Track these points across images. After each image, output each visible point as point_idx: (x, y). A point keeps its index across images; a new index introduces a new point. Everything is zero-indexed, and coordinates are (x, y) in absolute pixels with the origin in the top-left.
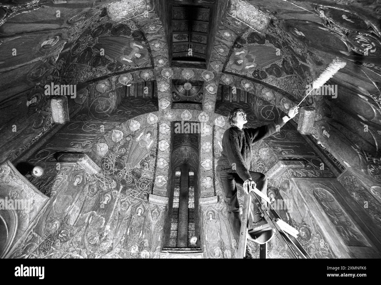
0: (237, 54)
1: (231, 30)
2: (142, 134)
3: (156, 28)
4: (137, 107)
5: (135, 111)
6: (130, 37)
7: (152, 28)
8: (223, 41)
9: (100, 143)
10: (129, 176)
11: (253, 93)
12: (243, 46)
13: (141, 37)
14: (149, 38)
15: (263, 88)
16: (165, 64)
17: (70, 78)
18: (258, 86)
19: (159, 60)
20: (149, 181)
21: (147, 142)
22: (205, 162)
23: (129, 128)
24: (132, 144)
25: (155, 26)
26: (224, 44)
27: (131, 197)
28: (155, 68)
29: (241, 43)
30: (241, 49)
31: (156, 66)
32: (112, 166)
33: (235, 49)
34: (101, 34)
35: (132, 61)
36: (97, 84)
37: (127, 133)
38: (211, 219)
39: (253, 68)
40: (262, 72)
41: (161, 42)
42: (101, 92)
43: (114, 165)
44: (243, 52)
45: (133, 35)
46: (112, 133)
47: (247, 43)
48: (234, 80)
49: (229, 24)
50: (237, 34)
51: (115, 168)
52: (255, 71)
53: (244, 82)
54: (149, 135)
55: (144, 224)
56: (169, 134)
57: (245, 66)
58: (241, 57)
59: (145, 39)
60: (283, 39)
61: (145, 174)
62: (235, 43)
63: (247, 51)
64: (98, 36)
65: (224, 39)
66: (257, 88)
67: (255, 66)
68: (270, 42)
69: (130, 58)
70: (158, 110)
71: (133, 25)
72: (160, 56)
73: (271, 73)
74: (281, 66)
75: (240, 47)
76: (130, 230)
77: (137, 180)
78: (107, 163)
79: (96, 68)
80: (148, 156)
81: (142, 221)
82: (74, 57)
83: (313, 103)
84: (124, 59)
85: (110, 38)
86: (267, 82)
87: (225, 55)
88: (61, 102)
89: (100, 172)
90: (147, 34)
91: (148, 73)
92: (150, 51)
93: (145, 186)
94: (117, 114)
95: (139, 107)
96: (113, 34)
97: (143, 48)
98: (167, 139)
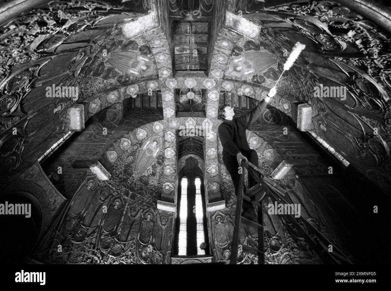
0: (236, 61)
1: (228, 40)
2: (148, 143)
3: (161, 42)
4: (143, 116)
5: (141, 120)
6: (137, 51)
7: (157, 42)
8: (221, 50)
9: (110, 150)
10: (137, 183)
11: (254, 97)
12: (240, 54)
13: (147, 51)
14: (154, 51)
15: (262, 91)
16: (169, 74)
17: (86, 89)
18: (258, 90)
19: (163, 70)
20: (156, 188)
21: (154, 150)
22: (211, 168)
23: (136, 136)
24: (139, 152)
25: (160, 40)
26: (223, 53)
27: (140, 203)
28: (159, 79)
29: (239, 51)
30: (239, 56)
31: (161, 77)
32: (121, 174)
33: (233, 57)
34: (113, 50)
35: (138, 74)
36: (108, 94)
37: (135, 141)
38: (220, 223)
39: (252, 73)
40: (260, 76)
41: (165, 54)
42: (111, 102)
43: (123, 173)
44: (241, 59)
45: (140, 50)
46: (121, 141)
47: (244, 50)
48: (235, 85)
49: (226, 35)
50: (234, 43)
51: (124, 175)
52: (254, 76)
53: (244, 87)
54: (155, 143)
55: (153, 229)
56: (175, 142)
57: (244, 72)
58: (240, 63)
59: (150, 52)
60: (275, 45)
61: (152, 182)
62: (233, 51)
63: (244, 58)
64: (110, 52)
65: (223, 48)
66: (257, 91)
67: (254, 72)
68: (264, 48)
69: (137, 71)
70: (163, 119)
71: (140, 41)
72: (165, 67)
73: (268, 77)
74: (277, 70)
75: (237, 55)
76: (140, 235)
77: (145, 187)
78: (116, 170)
79: (107, 80)
80: (155, 164)
81: (152, 227)
82: (90, 71)
83: (308, 100)
84: (132, 72)
85: (121, 53)
86: (266, 86)
87: (225, 63)
88: (79, 111)
89: (110, 179)
90: (153, 47)
91: (153, 83)
92: (155, 63)
93: (153, 193)
94: (124, 124)
95: (145, 116)
96: (123, 50)
97: (148, 61)
98: (173, 147)
